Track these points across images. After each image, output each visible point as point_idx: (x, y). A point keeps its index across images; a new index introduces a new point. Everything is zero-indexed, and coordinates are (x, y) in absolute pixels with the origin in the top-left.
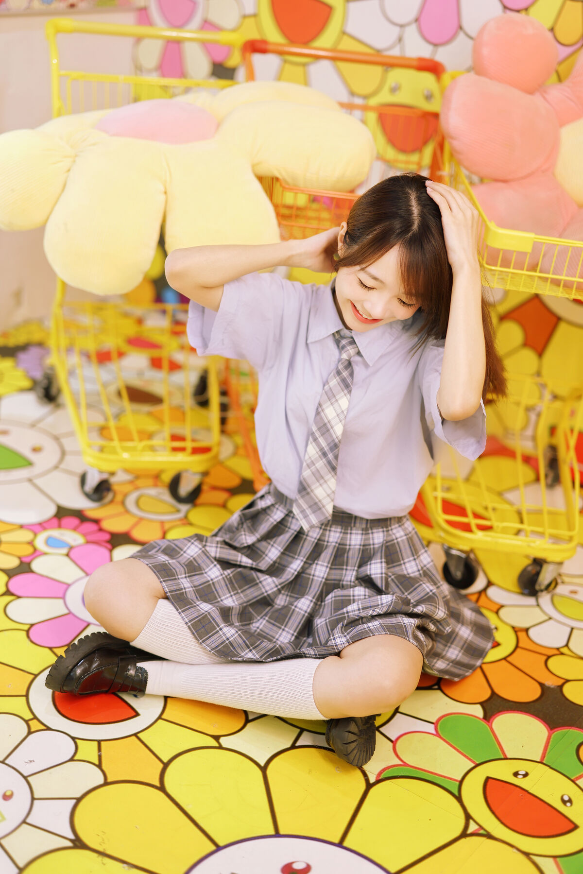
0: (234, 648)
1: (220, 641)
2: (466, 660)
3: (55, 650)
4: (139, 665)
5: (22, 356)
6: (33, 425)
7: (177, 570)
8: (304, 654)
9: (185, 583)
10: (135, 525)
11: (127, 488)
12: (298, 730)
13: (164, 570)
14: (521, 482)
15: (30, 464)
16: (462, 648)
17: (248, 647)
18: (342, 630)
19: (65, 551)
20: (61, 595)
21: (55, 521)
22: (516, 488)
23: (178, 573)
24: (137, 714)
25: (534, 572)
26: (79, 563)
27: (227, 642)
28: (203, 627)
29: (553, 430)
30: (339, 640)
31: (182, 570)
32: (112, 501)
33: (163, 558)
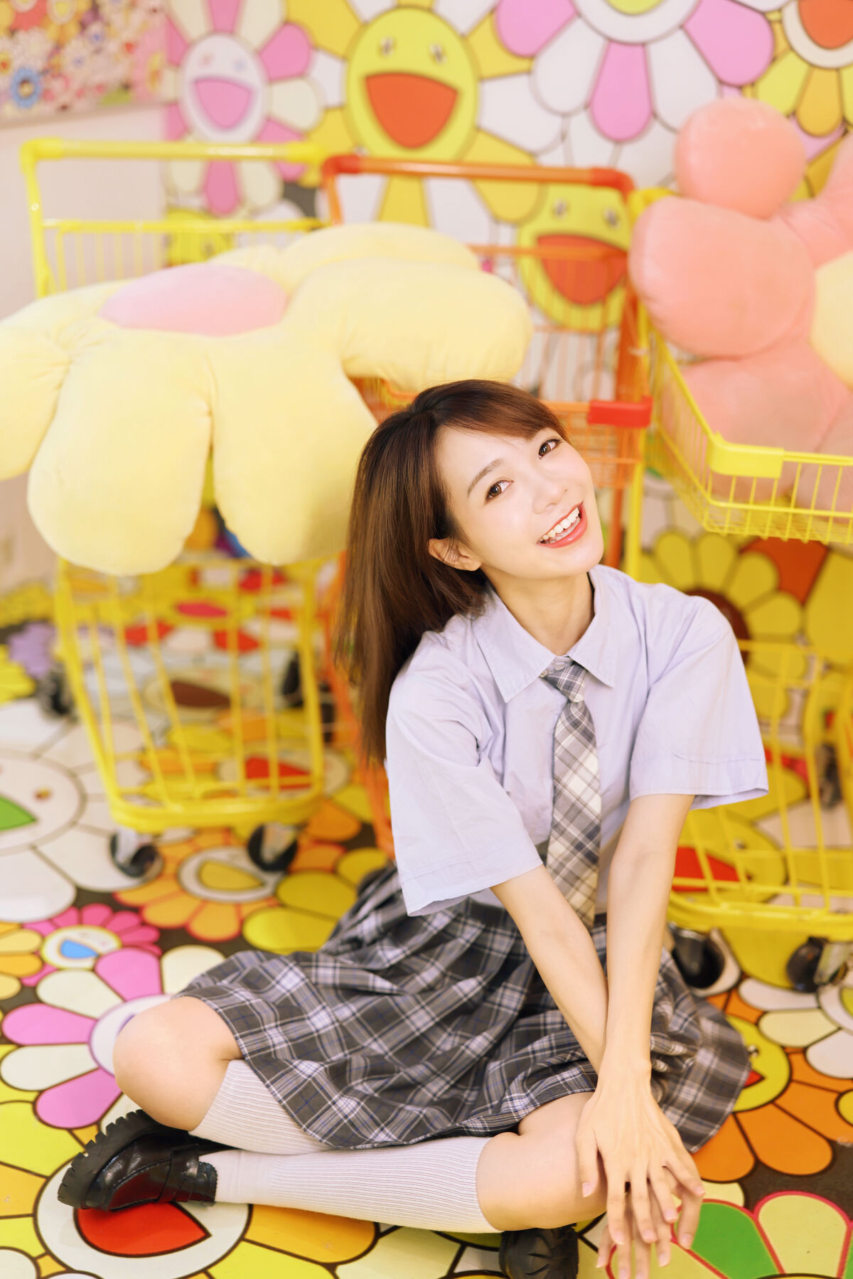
0: (357, 1130)
1: (334, 1121)
2: (709, 1102)
3: (77, 1133)
4: (204, 1159)
5: (18, 642)
6: (36, 755)
7: (264, 1015)
8: (467, 1128)
9: (276, 1037)
10: (196, 913)
11: (182, 851)
12: (457, 1246)
13: (243, 1017)
14: (782, 803)
15: (33, 820)
16: (702, 1084)
17: (378, 1125)
18: (522, 1085)
19: (88, 963)
20: (84, 1038)
21: (73, 914)
22: (774, 813)
23: (265, 1020)
24: (207, 1235)
25: (810, 957)
26: (111, 982)
27: (345, 1121)
28: (307, 1103)
29: (828, 718)
30: (518, 1101)
31: (271, 1014)
32: (160, 875)
33: (243, 995)
